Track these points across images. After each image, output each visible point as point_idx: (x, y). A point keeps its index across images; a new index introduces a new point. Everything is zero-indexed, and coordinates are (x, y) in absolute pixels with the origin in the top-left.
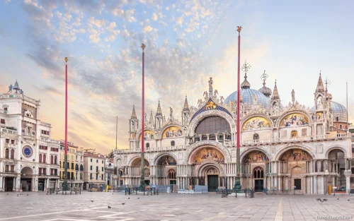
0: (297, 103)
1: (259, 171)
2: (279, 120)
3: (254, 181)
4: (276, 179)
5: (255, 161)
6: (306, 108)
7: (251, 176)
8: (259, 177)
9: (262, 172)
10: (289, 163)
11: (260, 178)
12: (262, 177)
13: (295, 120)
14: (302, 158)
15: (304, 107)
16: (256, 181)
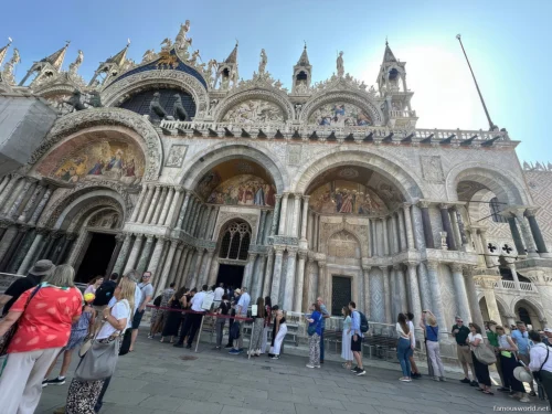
0: (348, 78)
1: (237, 235)
2: (307, 108)
3: (216, 269)
4: (292, 261)
5: (234, 203)
6: (367, 89)
7: (211, 249)
8: (233, 256)
9: (247, 238)
10: (324, 219)
11: (237, 261)
12: (244, 256)
13: (342, 113)
14: (357, 206)
15: (364, 86)
16: (222, 267)
